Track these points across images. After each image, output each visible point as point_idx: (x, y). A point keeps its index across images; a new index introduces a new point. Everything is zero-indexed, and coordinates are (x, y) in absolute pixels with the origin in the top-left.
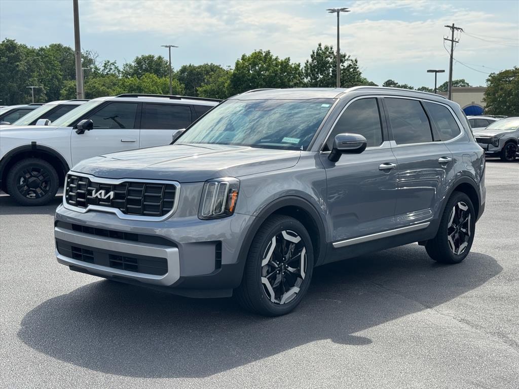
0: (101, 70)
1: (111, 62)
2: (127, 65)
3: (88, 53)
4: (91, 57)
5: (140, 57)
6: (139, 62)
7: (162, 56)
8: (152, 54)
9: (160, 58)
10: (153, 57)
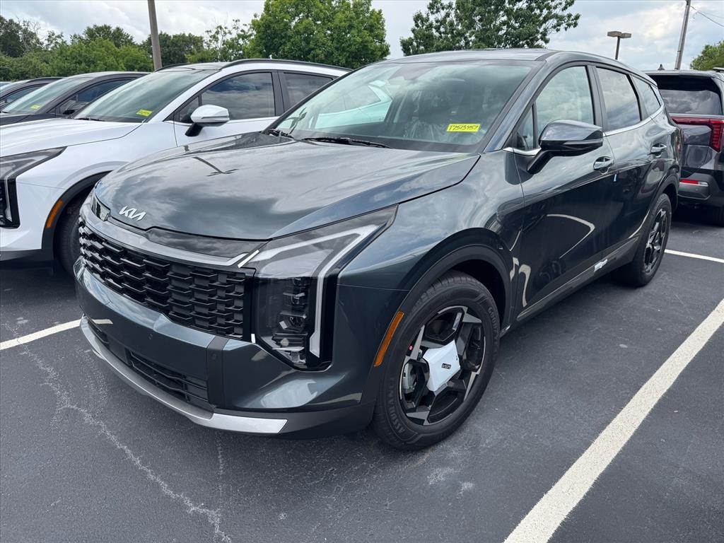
0: (44, 45)
1: (56, 34)
2: (75, 36)
3: (26, 24)
4: (31, 29)
5: (92, 27)
6: (91, 33)
7: (121, 27)
8: (108, 25)
9: (118, 29)
10: (109, 28)
